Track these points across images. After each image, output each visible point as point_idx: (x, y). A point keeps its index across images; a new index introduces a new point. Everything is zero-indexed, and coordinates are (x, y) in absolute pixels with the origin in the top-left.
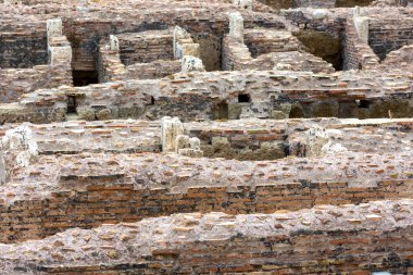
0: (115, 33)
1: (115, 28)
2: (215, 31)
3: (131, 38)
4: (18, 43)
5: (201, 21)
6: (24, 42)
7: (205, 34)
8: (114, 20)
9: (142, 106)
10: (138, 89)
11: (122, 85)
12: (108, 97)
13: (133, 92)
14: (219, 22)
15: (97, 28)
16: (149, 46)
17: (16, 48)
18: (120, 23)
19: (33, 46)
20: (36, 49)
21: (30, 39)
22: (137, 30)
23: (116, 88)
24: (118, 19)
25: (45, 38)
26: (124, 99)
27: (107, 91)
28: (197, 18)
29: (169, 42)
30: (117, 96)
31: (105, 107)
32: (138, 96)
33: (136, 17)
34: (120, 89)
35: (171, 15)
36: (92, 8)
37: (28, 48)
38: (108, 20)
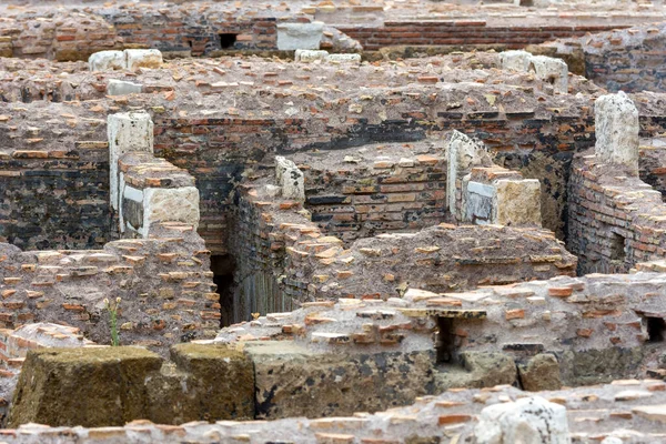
0: (282, 152)
1: (282, 136)
2: (551, 145)
3: (331, 163)
4: (29, 181)
5: (513, 116)
6: (47, 176)
7: (525, 152)
8: (278, 116)
9: (633, 344)
10: (621, 299)
11: (579, 289)
12: (547, 321)
13: (608, 308)
14: (561, 120)
15: (235, 137)
16: (382, 185)
17: (26, 192)
18: (296, 124)
19: (71, 187)
20: (78, 195)
21: (62, 168)
22: (341, 142)
23: (563, 296)
24: (291, 111)
25: (105, 166)
26: (584, 325)
27: (541, 305)
28: (502, 110)
29: (437, 175)
30: (569, 317)
31: (540, 349)
32: (624, 317)
33: (337, 108)
34: (574, 297)
35: (432, 102)
36: (150, 82)
37: (58, 194)
38: (264, 115)
